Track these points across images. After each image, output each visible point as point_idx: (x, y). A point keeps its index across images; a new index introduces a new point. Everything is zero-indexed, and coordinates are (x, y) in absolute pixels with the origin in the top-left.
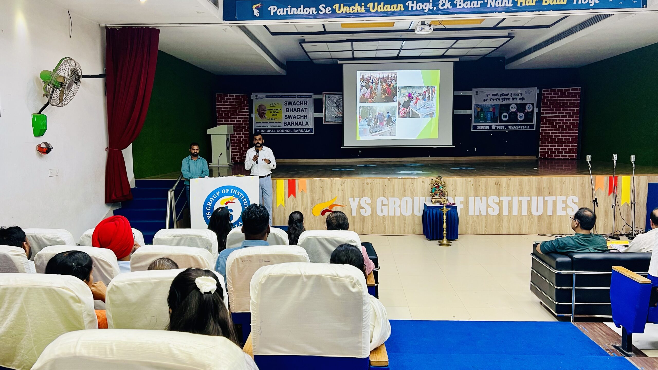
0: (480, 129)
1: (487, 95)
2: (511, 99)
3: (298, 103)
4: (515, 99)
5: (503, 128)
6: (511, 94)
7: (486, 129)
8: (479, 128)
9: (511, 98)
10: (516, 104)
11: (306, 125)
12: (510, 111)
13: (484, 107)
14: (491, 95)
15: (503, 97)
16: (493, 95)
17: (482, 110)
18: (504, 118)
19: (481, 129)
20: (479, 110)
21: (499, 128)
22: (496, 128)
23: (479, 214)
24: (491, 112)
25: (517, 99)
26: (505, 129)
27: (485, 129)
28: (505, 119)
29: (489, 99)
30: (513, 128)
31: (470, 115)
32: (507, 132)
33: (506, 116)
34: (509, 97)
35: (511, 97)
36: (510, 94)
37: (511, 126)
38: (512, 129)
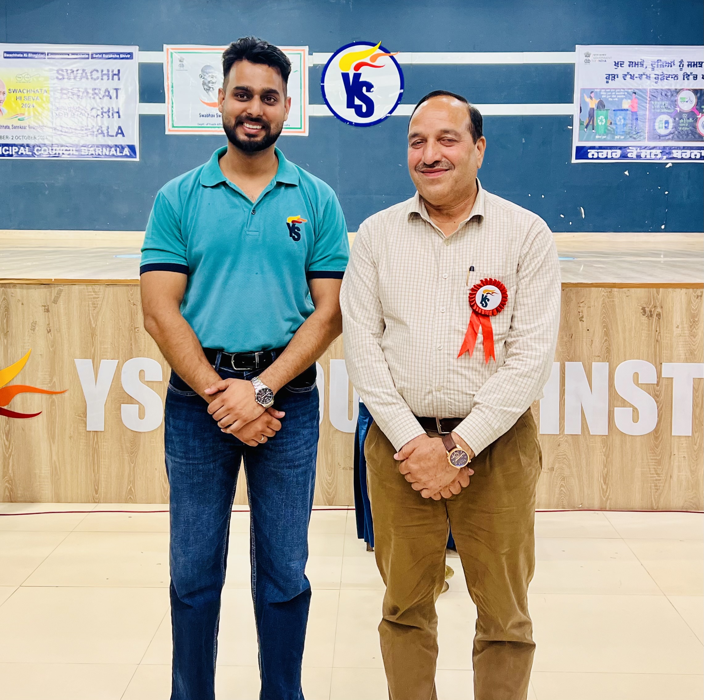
0: (595, 156)
1: (616, 64)
2: (681, 77)
3: (95, 72)
4: (691, 77)
5: (660, 156)
6: (681, 62)
7: (612, 158)
8: (593, 155)
9: (680, 74)
10: (695, 91)
11: (116, 135)
12: (678, 109)
13: (605, 98)
14: (626, 64)
15: (658, 71)
16: (631, 64)
17: (601, 105)
18: (659, 128)
19: (598, 158)
20: (593, 104)
21: (648, 157)
22: (639, 157)
23: (578, 431)
24: (627, 110)
25: (695, 77)
26: (665, 157)
27: (609, 156)
28: (663, 132)
29: (621, 76)
30: (684, 156)
31: (568, 120)
32: (668, 166)
33: (667, 122)
34: (675, 70)
35: (681, 70)
36: (677, 64)
37: (680, 151)
38: (682, 159)
